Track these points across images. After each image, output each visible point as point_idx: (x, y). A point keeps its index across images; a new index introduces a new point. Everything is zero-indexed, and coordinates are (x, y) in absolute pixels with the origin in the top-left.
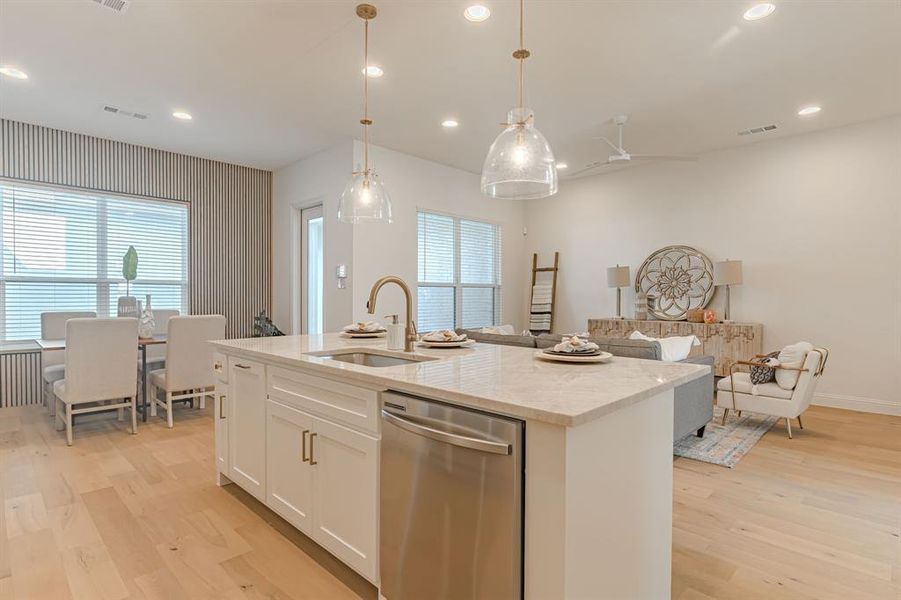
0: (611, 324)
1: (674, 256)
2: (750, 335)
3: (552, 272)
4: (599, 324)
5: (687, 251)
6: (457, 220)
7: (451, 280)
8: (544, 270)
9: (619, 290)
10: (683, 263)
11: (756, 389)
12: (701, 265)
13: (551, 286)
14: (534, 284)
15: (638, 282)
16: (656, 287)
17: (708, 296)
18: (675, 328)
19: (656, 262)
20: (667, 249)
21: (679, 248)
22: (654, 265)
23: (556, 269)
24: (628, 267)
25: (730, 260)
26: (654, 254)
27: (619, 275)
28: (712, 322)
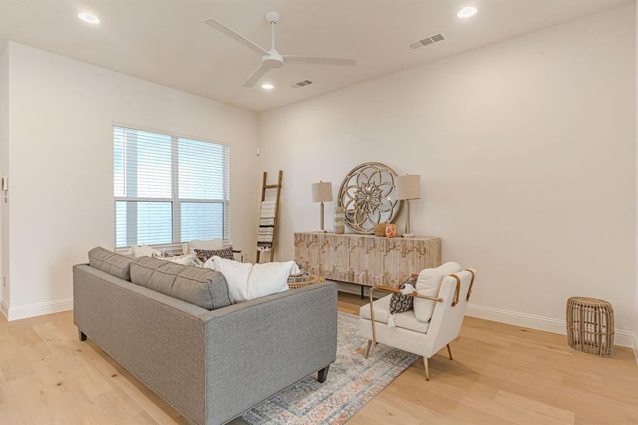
0: (311, 237)
1: (369, 171)
2: (422, 250)
3: (276, 189)
4: (302, 238)
5: (378, 167)
6: (175, 138)
7: (169, 195)
8: (271, 187)
9: (323, 205)
10: (376, 179)
11: (393, 319)
12: (390, 181)
13: (275, 202)
14: (263, 200)
15: (341, 196)
16: (353, 202)
17: (395, 210)
18: (361, 242)
19: (354, 178)
20: (363, 166)
21: (372, 165)
22: (353, 182)
23: (280, 186)
24: (331, 183)
25: (409, 174)
26: (353, 171)
27: (322, 190)
28: (392, 236)
